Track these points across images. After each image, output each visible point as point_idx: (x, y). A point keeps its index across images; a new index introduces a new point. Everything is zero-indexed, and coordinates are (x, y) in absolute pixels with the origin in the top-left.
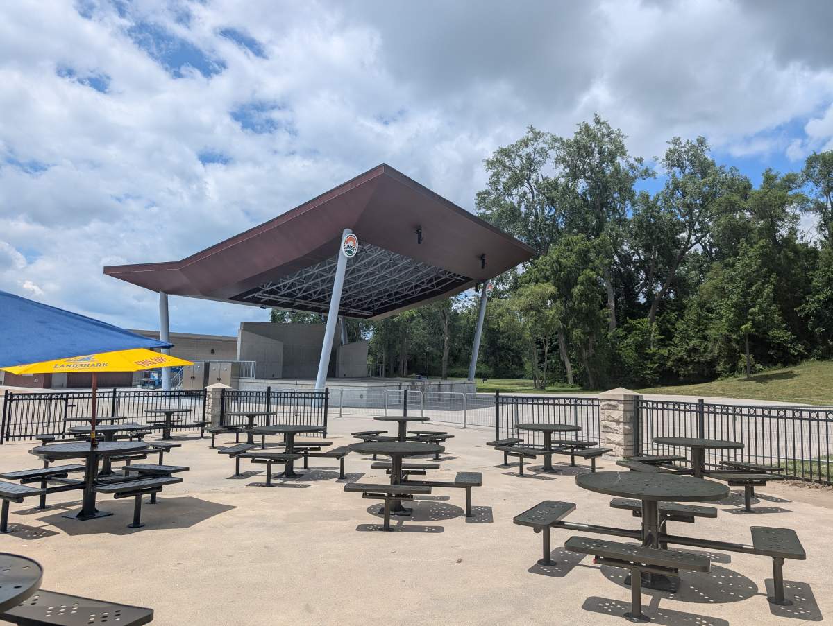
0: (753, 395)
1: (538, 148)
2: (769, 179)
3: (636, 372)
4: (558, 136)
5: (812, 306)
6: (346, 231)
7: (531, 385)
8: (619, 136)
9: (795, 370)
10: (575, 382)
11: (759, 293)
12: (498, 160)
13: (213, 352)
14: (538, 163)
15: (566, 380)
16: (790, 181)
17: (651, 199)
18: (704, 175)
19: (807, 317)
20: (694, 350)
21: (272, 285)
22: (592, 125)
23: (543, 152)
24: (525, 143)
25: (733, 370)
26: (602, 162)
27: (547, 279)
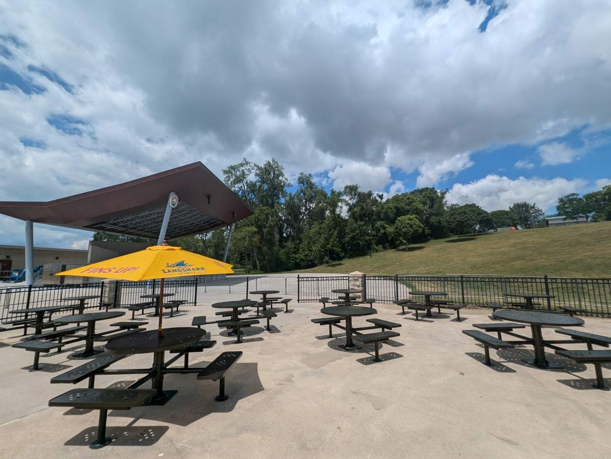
0: (332, 272)
1: (247, 168)
2: (333, 192)
3: (286, 264)
4: (257, 164)
5: (347, 239)
6: (172, 193)
7: (244, 271)
8: (282, 168)
9: (342, 262)
10: (260, 269)
11: (332, 234)
12: (229, 171)
13: (57, 258)
14: (247, 174)
15: (257, 269)
16: (340, 194)
17: (292, 195)
18: (311, 188)
19: (345, 242)
20: (307, 255)
21: (114, 221)
22: (271, 162)
23: (249, 170)
24: (242, 165)
25: (321, 263)
26: (274, 177)
27: (252, 225)
